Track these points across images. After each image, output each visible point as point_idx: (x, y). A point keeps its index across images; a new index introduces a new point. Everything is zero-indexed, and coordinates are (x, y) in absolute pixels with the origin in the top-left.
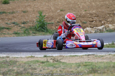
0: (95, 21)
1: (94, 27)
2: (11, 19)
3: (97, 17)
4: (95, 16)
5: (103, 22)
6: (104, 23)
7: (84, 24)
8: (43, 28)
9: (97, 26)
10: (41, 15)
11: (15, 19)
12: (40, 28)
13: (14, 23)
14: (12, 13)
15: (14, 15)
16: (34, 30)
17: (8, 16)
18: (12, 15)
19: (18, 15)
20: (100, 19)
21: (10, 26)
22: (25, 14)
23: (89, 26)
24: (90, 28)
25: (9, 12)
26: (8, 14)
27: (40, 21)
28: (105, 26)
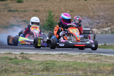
0: (102, 22)
1: (100, 28)
2: (23, 17)
3: (104, 19)
4: (102, 18)
5: (109, 24)
6: (111, 25)
7: (91, 25)
8: (52, 27)
9: (103, 28)
10: (50, 15)
11: (27, 18)
12: (48, 27)
13: (25, 21)
14: (24, 12)
15: (26, 13)
16: (43, 28)
17: (20, 14)
18: (24, 14)
19: (30, 14)
20: (107, 21)
21: (21, 23)
22: (36, 13)
23: (96, 27)
24: (96, 29)
25: (21, 10)
26: (21, 12)
27: (49, 21)
28: (111, 27)
